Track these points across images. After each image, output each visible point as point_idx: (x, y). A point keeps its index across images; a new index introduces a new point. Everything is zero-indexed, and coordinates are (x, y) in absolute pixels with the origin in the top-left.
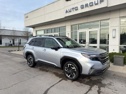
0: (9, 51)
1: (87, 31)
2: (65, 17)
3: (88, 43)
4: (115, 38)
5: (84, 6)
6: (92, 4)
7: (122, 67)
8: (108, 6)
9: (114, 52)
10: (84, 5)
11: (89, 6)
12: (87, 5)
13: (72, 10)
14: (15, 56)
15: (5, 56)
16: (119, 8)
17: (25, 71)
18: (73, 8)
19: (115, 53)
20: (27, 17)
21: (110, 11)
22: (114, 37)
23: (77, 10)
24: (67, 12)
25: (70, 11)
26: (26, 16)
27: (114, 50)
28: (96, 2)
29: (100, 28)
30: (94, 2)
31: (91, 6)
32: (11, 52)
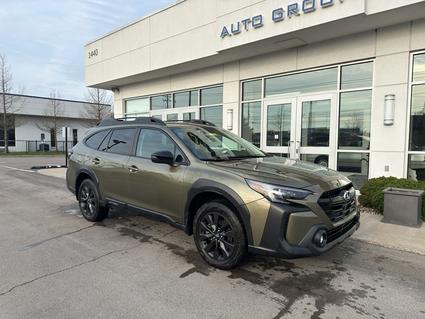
0: (33, 168)
1: (293, 101)
2: (220, 52)
3: (298, 145)
4: (391, 124)
5: (285, 14)
6: (310, 6)
7: (412, 231)
8: (369, 13)
9: (387, 175)
10: (285, 9)
11: (301, 12)
12: (293, 10)
13: (242, 28)
14: (47, 185)
15: (18, 182)
16: (409, 20)
17: (70, 237)
18: (246, 22)
19: (392, 179)
20: (94, 53)
21: (376, 30)
22: (387, 122)
23: (260, 26)
24: (225, 34)
25: (237, 33)
26: (92, 49)
27: (387, 169)
29: (339, 91)
31: (307, 11)
32: (39, 171)
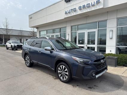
1: (85, 32)
2: (65, 18)
3: (86, 44)
4: (112, 38)
5: (82, 8)
6: (89, 6)
9: (110, 53)
13: (71, 12)
18: (72, 10)
20: (31, 18)
25: (69, 13)
28: (93, 4)
29: (98, 29)
30: (91, 4)
32: (16, 51)
